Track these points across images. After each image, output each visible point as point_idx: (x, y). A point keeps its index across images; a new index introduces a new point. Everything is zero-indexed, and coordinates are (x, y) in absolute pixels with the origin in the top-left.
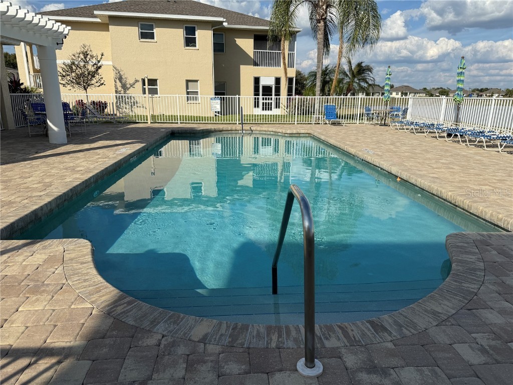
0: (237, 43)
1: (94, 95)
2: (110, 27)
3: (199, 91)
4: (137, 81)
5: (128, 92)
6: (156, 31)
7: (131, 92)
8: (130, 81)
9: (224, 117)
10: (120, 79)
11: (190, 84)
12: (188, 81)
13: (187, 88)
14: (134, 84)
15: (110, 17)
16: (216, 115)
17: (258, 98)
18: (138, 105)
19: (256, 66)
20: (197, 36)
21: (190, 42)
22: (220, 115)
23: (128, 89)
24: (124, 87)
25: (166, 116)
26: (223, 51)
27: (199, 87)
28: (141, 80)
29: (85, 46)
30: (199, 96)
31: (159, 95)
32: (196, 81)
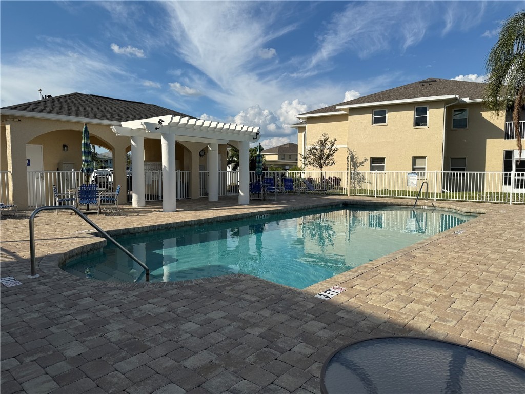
0: (483, 116)
1: (329, 172)
2: (349, 117)
3: (426, 167)
4: (366, 160)
5: (357, 169)
6: (388, 115)
7: (360, 170)
8: (360, 160)
9: (453, 194)
10: (352, 158)
11: (417, 160)
12: (415, 159)
13: (414, 164)
14: (363, 163)
15: (350, 109)
16: (444, 192)
17: (510, 174)
18: (366, 181)
19: (508, 138)
20: (428, 115)
21: (420, 121)
22: (448, 192)
23: (358, 167)
24: (355, 165)
25: (390, 191)
26: (465, 126)
27: (426, 164)
28: (369, 159)
29: (324, 135)
30: (426, 171)
31: (385, 172)
32: (424, 158)
